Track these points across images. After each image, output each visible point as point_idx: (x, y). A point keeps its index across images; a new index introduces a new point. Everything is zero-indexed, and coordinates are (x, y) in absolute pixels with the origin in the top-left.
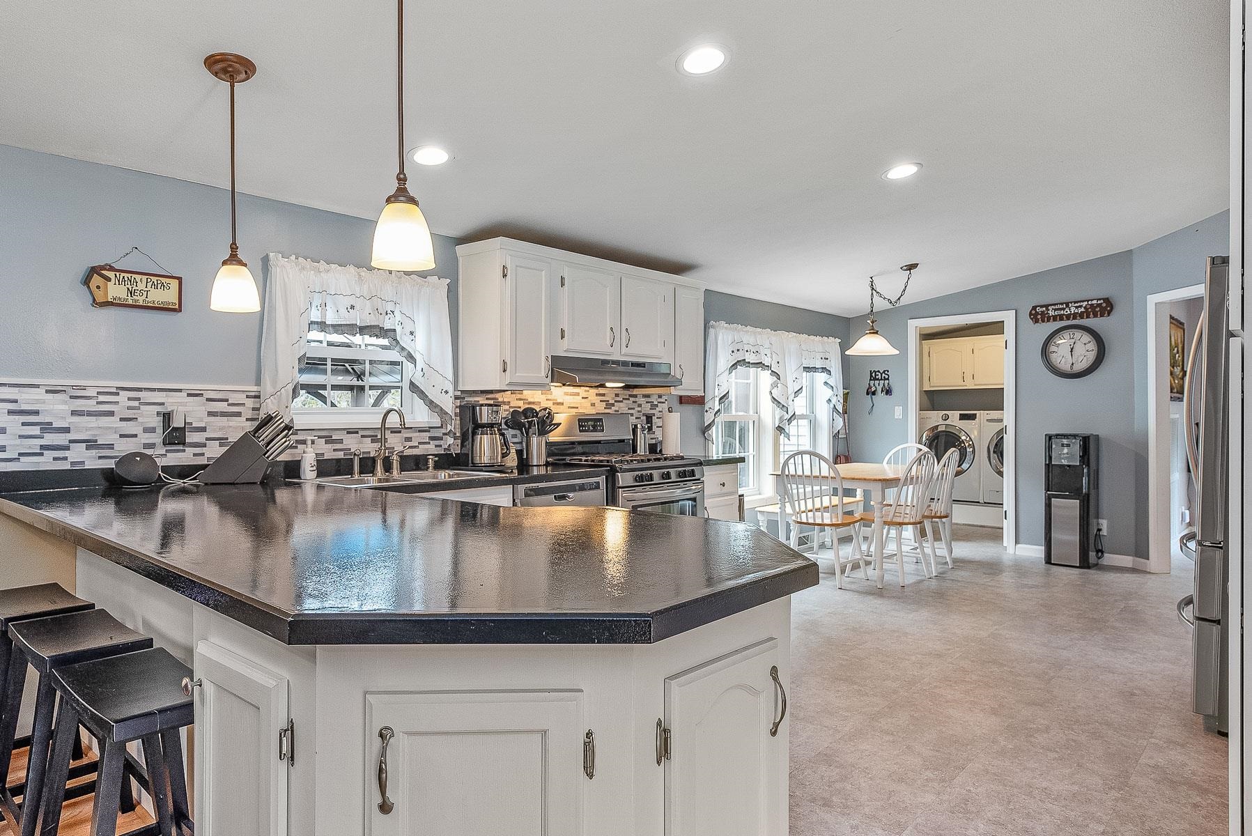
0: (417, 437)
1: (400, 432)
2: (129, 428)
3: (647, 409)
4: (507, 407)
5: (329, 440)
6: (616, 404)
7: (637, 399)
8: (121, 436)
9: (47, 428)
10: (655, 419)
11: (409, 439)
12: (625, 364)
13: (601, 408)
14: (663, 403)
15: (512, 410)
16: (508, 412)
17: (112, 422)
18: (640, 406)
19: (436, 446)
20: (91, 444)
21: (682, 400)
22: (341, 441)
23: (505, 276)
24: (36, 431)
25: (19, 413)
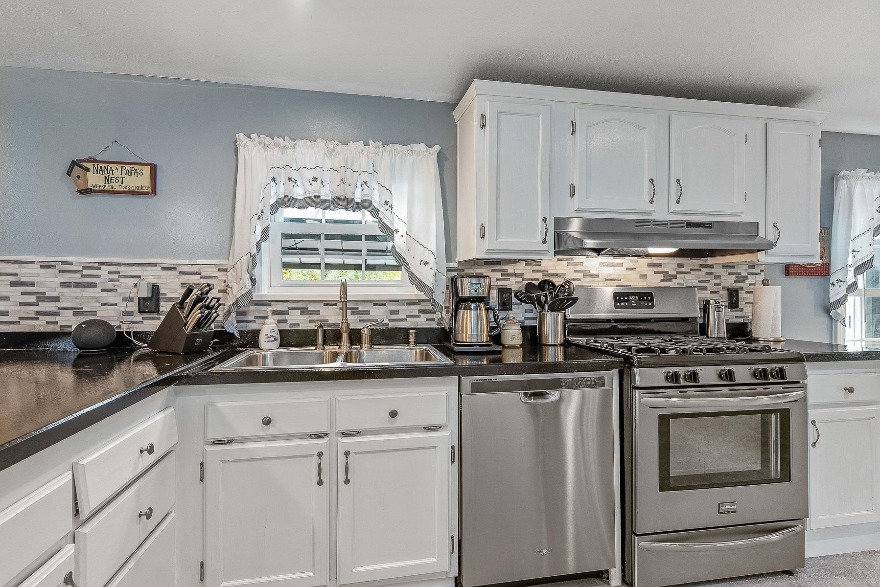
0: (404, 311)
1: (385, 305)
2: (110, 297)
3: (730, 281)
4: (520, 280)
5: (304, 311)
6: (678, 275)
7: (713, 270)
8: (103, 304)
9: (41, 297)
10: (742, 294)
11: (396, 312)
12: (674, 223)
13: (655, 280)
14: (757, 274)
15: (525, 283)
16: (520, 285)
17: (96, 292)
18: (718, 277)
19: (427, 320)
20: (77, 311)
21: (788, 270)
22: (317, 313)
23: (483, 126)
24: (32, 299)
25: (19, 284)
